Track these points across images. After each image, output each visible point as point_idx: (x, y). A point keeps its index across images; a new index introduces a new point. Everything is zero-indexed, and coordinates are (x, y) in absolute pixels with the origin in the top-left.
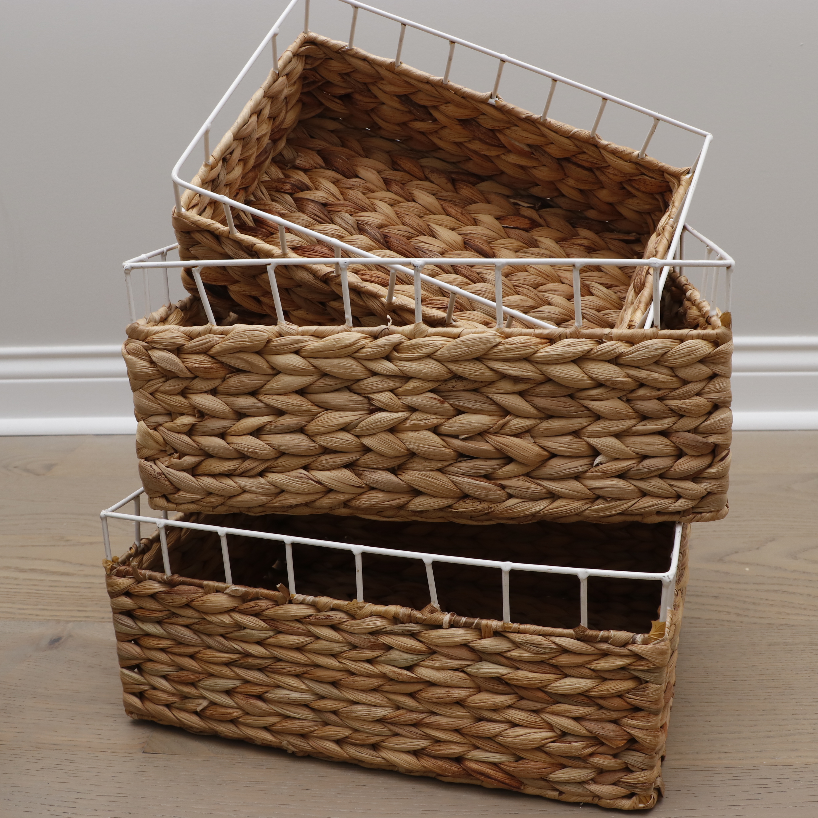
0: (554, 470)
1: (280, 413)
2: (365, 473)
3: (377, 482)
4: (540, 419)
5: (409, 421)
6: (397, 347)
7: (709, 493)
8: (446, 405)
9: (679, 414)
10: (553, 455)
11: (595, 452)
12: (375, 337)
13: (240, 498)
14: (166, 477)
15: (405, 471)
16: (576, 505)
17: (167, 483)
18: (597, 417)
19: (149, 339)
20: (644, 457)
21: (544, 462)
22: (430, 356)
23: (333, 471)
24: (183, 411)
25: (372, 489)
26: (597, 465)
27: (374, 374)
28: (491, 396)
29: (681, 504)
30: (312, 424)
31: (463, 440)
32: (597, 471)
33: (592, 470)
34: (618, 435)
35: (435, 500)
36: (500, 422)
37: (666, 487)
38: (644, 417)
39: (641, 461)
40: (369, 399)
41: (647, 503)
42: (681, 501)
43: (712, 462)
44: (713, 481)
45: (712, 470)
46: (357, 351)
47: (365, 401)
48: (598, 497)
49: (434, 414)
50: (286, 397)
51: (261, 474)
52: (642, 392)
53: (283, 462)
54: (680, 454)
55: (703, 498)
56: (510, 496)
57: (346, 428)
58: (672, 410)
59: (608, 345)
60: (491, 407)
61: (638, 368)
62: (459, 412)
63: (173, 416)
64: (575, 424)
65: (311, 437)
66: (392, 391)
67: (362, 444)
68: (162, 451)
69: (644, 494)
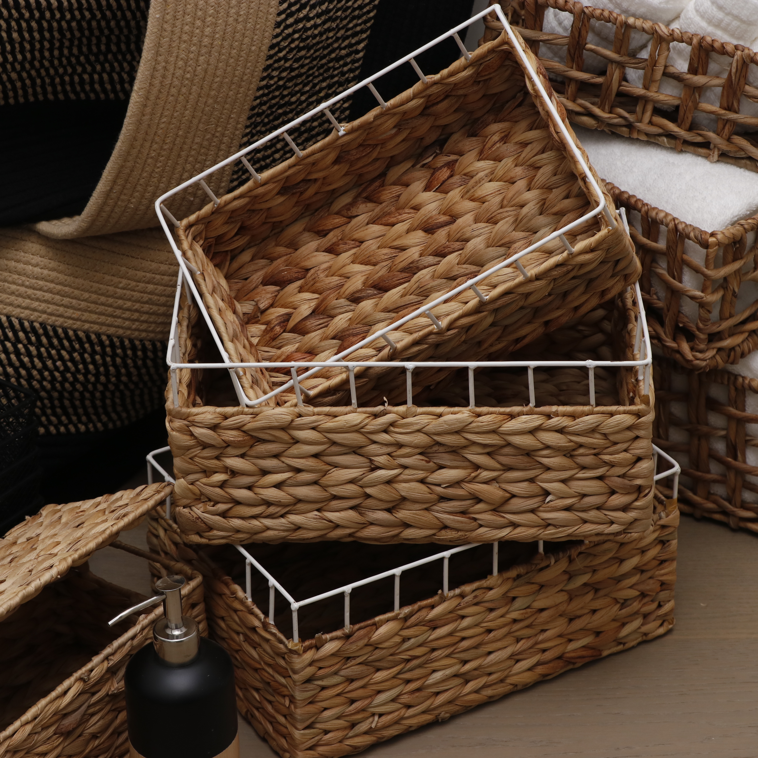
0: (515, 507)
1: (298, 471)
2: (367, 513)
3: (377, 520)
4: (504, 470)
5: (402, 476)
6: (393, 424)
7: (636, 520)
8: (431, 464)
9: (612, 465)
10: (513, 496)
11: (547, 493)
12: (376, 416)
13: (265, 534)
14: (202, 520)
15: (399, 510)
16: (532, 531)
17: (203, 525)
18: (548, 469)
19: (190, 419)
20: (584, 496)
21: (507, 501)
22: (419, 431)
23: (342, 513)
24: (217, 470)
25: (372, 524)
26: (548, 502)
27: (374, 442)
28: (466, 455)
29: (615, 528)
30: (324, 478)
31: (444, 488)
32: (548, 507)
33: (544, 506)
34: (564, 481)
35: (422, 531)
36: (473, 475)
37: (603, 516)
38: (583, 468)
39: (582, 499)
40: (371, 461)
41: (588, 528)
42: (614, 526)
43: (638, 497)
44: (639, 511)
45: (637, 504)
46: (362, 428)
47: (367, 461)
48: (549, 525)
49: (422, 470)
50: (304, 460)
51: (282, 516)
52: (581, 451)
53: (300, 506)
54: (613, 492)
55: (631, 523)
56: (481, 526)
57: (352, 481)
58: (605, 462)
59: (554, 421)
60: (467, 464)
61: (578, 435)
62: (441, 467)
63: (208, 474)
64: (530, 474)
65: (324, 488)
66: (389, 454)
67: (366, 493)
68: (196, 499)
69: (585, 522)
